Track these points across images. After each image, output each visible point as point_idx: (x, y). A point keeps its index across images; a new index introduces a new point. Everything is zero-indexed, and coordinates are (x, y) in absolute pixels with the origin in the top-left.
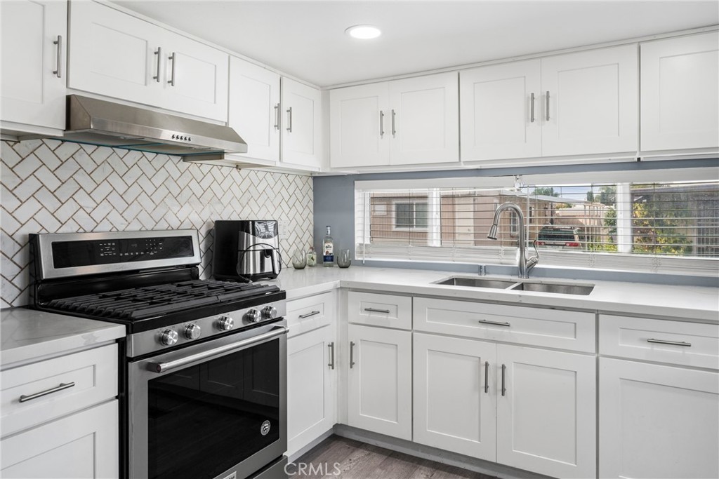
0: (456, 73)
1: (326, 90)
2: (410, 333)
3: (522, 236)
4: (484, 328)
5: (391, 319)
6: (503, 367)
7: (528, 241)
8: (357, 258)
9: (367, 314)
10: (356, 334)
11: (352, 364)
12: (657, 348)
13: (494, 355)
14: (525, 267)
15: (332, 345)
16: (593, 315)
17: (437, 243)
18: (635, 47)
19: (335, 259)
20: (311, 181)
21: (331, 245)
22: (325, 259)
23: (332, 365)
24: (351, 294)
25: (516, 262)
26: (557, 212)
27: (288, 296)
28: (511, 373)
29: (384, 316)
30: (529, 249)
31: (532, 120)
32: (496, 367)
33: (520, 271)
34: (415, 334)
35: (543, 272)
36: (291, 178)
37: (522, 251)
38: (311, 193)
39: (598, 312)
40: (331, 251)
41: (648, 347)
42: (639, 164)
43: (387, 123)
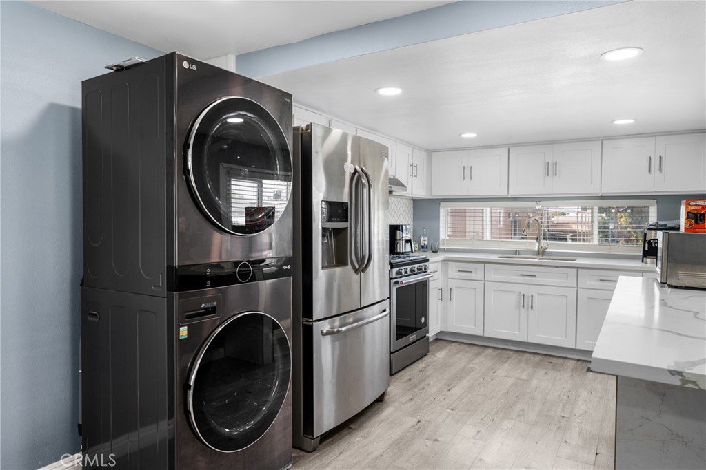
0: (507, 149)
1: (430, 152)
2: (483, 282)
3: (540, 234)
4: (522, 278)
5: (473, 276)
6: (532, 296)
7: (542, 237)
8: (441, 247)
9: (459, 273)
10: (452, 284)
11: (450, 300)
12: (604, 283)
13: (527, 291)
14: (541, 251)
15: (441, 289)
16: (576, 270)
17: (489, 239)
18: (600, 142)
19: (429, 247)
20: (412, 202)
21: (426, 239)
22: (423, 247)
23: (441, 299)
24: (450, 263)
25: (536, 249)
26: (553, 219)
27: (430, 261)
28: (536, 299)
29: (469, 274)
30: (543, 242)
31: (548, 175)
32: (528, 297)
33: (538, 253)
34: (486, 283)
35: (551, 254)
36: (404, 200)
37: (540, 243)
38: (412, 209)
39: (578, 268)
40: (426, 243)
41: (600, 283)
42: (602, 198)
43: (467, 173)
